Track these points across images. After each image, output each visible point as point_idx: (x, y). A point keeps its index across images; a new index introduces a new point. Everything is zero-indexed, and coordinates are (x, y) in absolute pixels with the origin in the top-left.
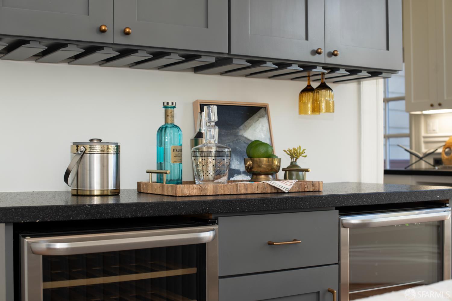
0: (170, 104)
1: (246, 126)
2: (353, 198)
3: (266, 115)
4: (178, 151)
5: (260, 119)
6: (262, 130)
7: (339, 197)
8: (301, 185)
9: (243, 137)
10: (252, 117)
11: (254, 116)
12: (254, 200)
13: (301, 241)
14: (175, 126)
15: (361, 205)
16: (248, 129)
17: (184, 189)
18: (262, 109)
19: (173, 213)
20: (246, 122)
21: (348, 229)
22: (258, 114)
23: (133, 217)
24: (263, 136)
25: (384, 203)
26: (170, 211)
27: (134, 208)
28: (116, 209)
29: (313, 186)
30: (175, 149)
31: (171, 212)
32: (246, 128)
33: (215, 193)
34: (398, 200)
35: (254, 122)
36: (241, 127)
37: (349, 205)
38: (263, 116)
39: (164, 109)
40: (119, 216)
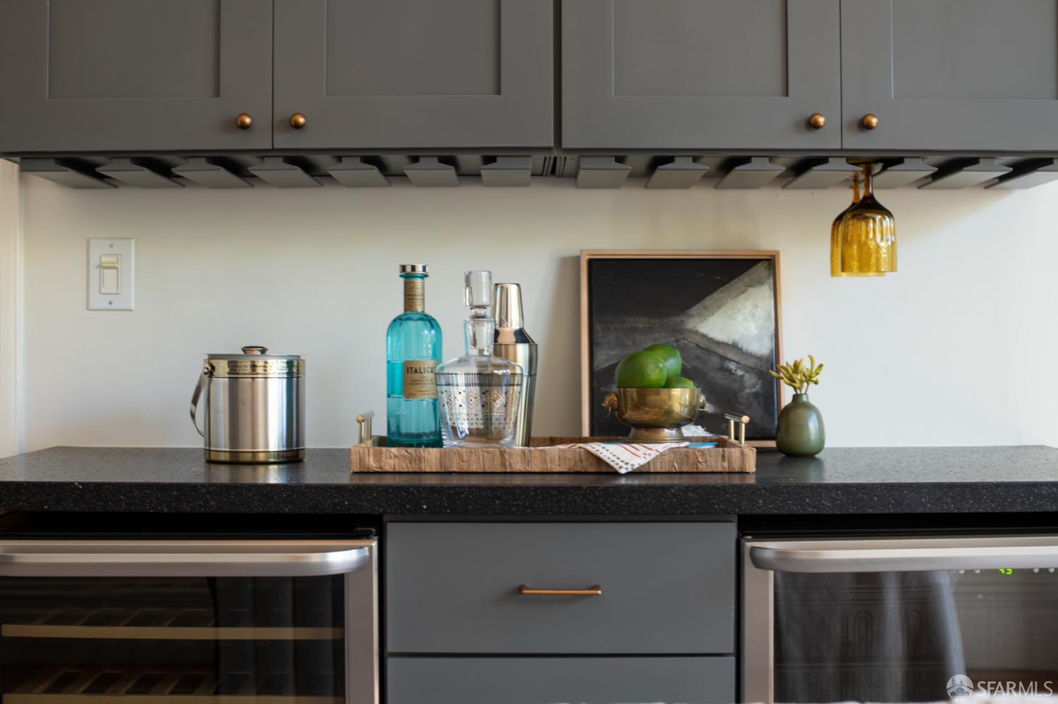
0: (419, 270)
1: (706, 308)
2: (767, 494)
3: (769, 278)
4: (421, 373)
5: (751, 290)
6: (753, 316)
7: (724, 491)
8: (686, 455)
9: (697, 333)
10: (728, 285)
11: (732, 282)
12: (467, 489)
13: (600, 592)
14: (425, 318)
15: (798, 513)
16: (713, 315)
17: (367, 458)
18: (760, 264)
19: (264, 509)
20: (708, 298)
21: (771, 573)
22: (745, 278)
23: (173, 511)
24: (753, 330)
25: (878, 512)
26: (256, 504)
27: (175, 493)
28: (135, 494)
29: (723, 460)
30: (411, 368)
31: (259, 505)
32: (710, 311)
33: (445, 467)
34: (929, 506)
35: (733, 296)
36: (694, 310)
37: (754, 512)
38: (760, 282)
39: (402, 280)
40: (141, 508)
